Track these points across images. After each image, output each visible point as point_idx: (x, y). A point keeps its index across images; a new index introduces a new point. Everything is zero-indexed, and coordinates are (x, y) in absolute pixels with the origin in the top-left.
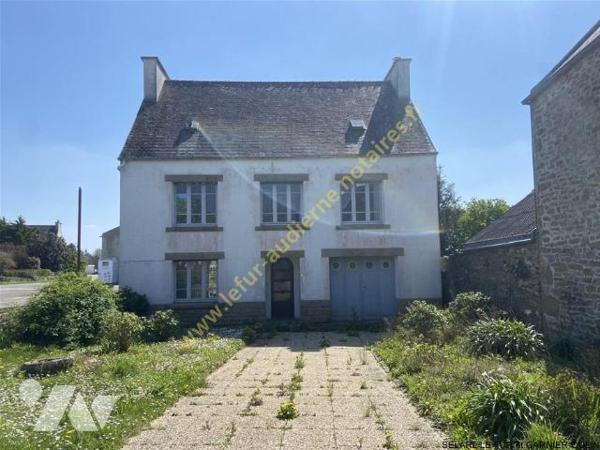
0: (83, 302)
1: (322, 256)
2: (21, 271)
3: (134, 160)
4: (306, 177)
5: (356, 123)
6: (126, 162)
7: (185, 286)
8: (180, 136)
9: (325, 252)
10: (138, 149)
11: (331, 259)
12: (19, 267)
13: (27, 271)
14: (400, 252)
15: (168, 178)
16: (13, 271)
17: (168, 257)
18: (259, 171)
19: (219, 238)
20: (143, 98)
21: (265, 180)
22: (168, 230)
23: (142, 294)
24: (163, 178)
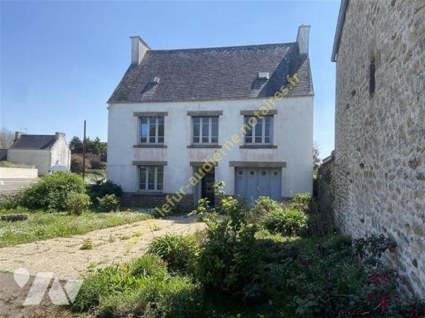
0: (63, 187)
1: (230, 166)
2: (94, 170)
3: (116, 103)
4: (220, 113)
5: (261, 75)
6: (112, 104)
7: (145, 181)
8: (146, 87)
9: (232, 164)
10: (120, 96)
11: (236, 168)
12: (93, 168)
13: (98, 171)
14: (284, 165)
15: (136, 114)
16: (90, 170)
17: (134, 163)
18: (191, 109)
19: (164, 152)
20: (130, 63)
21: (194, 115)
22: (135, 146)
23: (118, 185)
24: (132, 115)
